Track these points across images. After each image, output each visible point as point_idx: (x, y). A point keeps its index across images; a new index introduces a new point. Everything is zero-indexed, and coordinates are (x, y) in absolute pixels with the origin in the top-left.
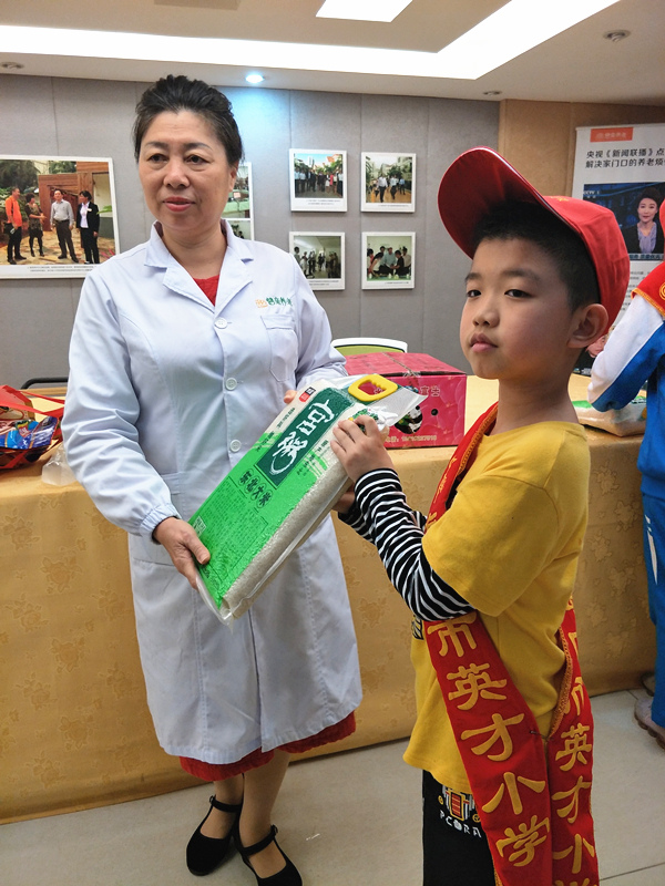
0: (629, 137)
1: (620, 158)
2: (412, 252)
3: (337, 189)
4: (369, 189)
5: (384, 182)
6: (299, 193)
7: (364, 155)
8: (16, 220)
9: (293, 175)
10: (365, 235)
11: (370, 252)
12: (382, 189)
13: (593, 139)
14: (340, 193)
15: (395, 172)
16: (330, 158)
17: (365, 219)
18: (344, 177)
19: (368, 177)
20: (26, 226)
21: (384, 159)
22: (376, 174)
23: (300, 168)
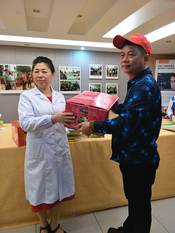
0: (168, 62)
1: (166, 67)
2: (117, 88)
3: (100, 73)
4: (107, 73)
5: (111, 72)
6: (91, 75)
7: (106, 66)
8: (25, 80)
9: (90, 70)
10: (106, 84)
11: (107, 88)
12: (111, 74)
13: (160, 63)
14: (101, 75)
15: (114, 70)
16: (99, 66)
17: (106, 80)
18: (102, 71)
19: (107, 71)
20: (27, 81)
21: (111, 67)
22: (109, 70)
23: (92, 69)
